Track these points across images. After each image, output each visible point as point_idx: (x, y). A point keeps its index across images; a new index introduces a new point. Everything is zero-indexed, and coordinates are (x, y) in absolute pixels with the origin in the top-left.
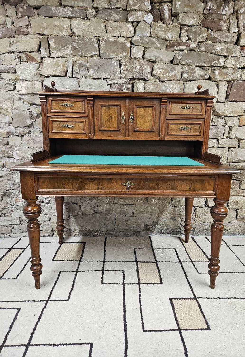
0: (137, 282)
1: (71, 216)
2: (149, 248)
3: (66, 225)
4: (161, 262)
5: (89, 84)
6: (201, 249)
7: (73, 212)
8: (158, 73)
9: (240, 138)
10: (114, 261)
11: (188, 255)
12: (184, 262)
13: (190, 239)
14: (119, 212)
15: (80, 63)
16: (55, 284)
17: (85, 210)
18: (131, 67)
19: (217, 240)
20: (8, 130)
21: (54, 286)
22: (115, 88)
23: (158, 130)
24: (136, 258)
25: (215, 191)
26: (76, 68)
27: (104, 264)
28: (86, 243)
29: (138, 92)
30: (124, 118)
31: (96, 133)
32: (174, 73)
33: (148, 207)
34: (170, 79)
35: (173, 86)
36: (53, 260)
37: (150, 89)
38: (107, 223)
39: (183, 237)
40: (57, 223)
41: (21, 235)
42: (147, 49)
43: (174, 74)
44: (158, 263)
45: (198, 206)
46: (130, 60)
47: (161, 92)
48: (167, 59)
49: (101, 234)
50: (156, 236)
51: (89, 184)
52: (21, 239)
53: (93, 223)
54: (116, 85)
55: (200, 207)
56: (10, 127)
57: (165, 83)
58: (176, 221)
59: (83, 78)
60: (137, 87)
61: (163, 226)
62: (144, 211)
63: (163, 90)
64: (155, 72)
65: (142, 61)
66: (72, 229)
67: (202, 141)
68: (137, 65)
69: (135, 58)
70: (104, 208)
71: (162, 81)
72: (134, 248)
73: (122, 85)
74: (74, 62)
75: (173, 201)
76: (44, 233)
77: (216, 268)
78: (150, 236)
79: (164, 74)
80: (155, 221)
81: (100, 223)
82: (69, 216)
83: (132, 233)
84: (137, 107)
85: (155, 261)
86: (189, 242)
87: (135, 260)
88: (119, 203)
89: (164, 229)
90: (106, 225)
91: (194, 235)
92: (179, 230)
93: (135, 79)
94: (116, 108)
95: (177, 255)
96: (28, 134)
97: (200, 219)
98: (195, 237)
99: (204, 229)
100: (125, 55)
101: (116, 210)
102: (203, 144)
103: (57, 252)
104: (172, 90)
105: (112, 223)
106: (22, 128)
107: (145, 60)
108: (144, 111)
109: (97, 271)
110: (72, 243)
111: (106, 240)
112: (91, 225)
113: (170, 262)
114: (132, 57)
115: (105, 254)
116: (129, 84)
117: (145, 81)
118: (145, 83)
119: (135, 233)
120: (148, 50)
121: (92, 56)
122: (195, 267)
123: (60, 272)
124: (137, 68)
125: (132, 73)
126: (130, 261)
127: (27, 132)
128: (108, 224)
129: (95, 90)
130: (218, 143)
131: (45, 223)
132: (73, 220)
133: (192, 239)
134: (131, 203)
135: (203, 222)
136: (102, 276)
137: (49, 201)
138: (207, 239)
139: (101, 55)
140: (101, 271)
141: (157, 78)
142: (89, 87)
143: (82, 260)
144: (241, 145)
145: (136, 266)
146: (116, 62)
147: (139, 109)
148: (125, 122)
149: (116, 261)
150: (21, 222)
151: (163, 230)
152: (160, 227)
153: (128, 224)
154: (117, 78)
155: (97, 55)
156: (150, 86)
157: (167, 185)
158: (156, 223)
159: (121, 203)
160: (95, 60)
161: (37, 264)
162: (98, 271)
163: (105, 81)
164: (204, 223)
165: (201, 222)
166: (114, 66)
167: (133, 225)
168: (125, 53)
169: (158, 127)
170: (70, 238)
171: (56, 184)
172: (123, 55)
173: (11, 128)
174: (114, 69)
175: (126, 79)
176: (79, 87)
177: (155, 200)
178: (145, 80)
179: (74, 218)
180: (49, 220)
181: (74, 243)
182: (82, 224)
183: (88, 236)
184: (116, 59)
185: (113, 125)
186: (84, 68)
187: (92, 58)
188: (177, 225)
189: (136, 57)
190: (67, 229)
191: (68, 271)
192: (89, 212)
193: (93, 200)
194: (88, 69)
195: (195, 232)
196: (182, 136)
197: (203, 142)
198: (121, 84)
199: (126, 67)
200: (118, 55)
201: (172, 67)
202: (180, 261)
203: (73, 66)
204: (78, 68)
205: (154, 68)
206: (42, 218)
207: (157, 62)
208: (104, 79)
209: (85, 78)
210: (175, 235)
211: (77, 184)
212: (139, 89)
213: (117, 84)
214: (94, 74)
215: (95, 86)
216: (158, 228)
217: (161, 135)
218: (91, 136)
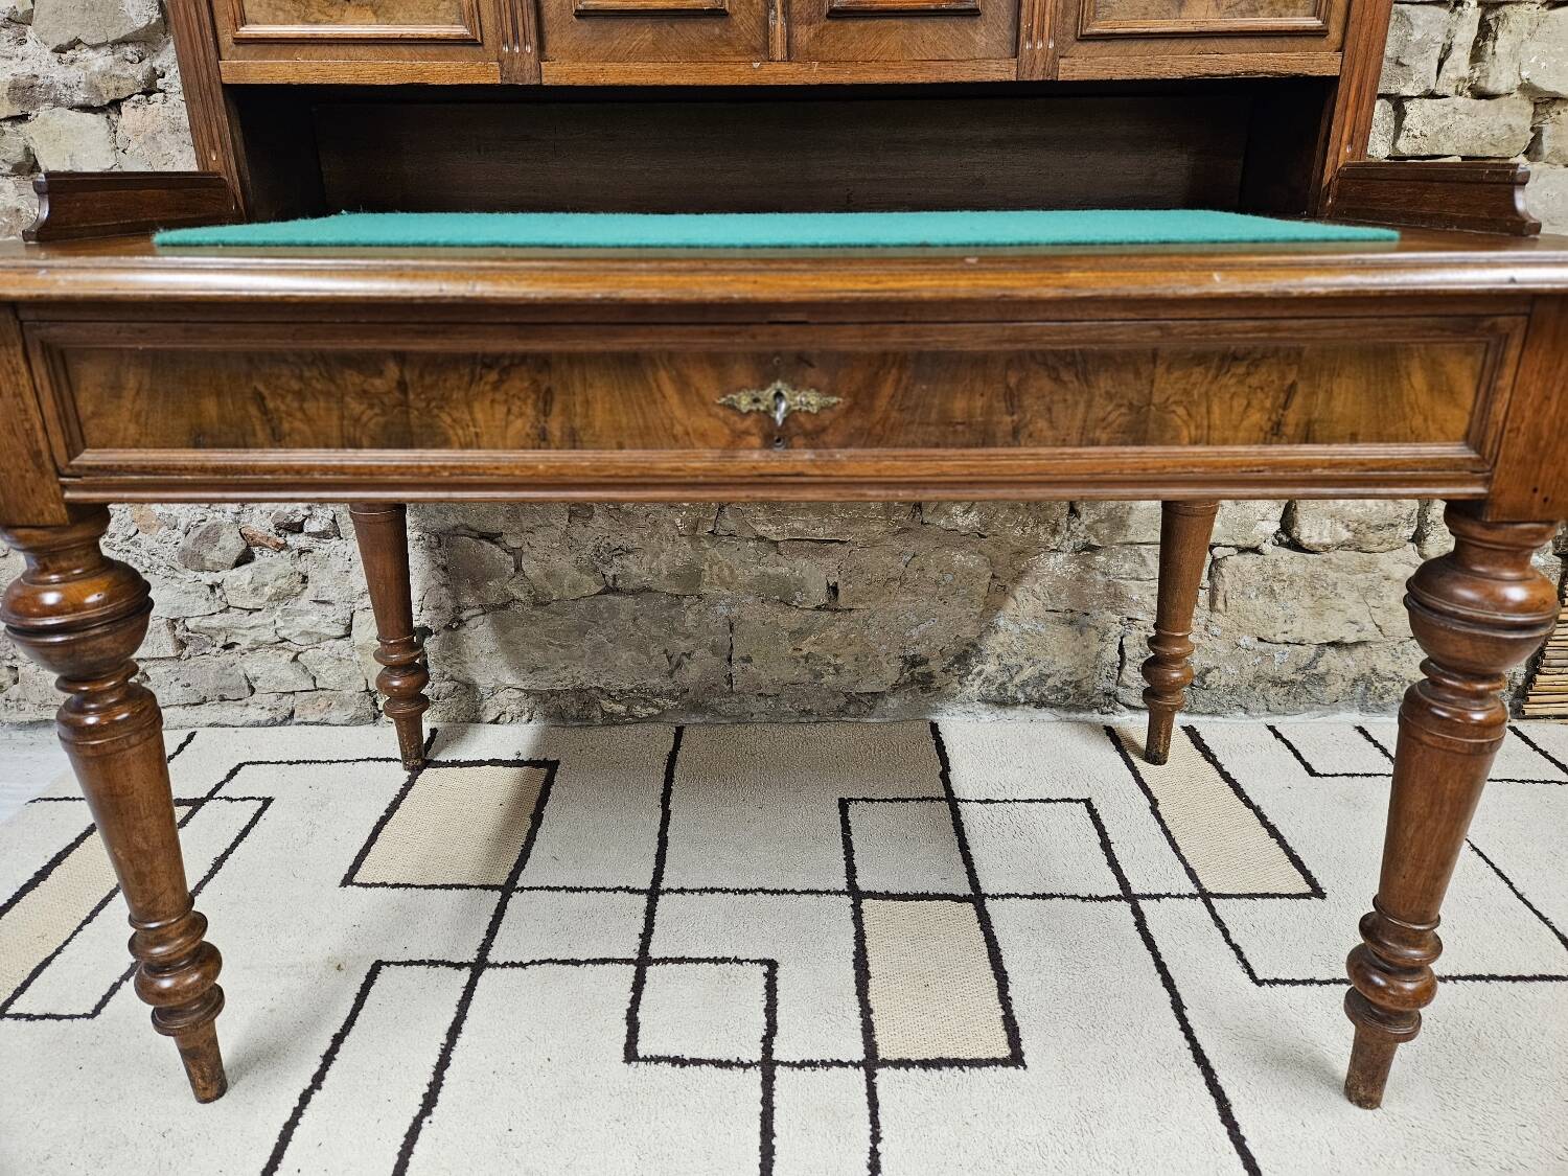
0: (860, 1056)
1: (469, 608)
2: (932, 799)
3: (445, 659)
4: (1008, 896)
6: (1248, 803)
7: (475, 586)
9: (1549, 84)
10: (713, 891)
11: (1176, 849)
12: (1150, 897)
13: (1179, 742)
14: (751, 586)
16: (328, 1058)
17: (549, 576)
19: (1447, 808)
20: (18, 70)
21: (318, 1080)
24: (851, 871)
25: (1478, 446)
27: (650, 913)
28: (557, 762)
31: (553, 41)
33: (928, 556)
36: (348, 881)
38: (683, 645)
39: (1135, 726)
40: (378, 656)
41: (191, 715)
44: (988, 903)
45: (1236, 547)
49: (651, 710)
50: (970, 718)
51: (469, 405)
52: (190, 737)
53: (597, 648)
55: (1242, 550)
56: (30, 47)
58: (1094, 632)
61: (1013, 661)
62: (902, 581)
66: (484, 681)
67: (1334, 80)
70: (663, 564)
72: (841, 800)
75: (1078, 516)
76: (323, 703)
77: (1409, 986)
78: (935, 718)
80: (968, 632)
81: (642, 648)
82: (459, 609)
83: (833, 703)
85: (968, 891)
86: (1169, 759)
87: (842, 884)
88: (748, 535)
89: (1017, 680)
90: (674, 660)
91: (1200, 713)
92: (1111, 685)
95: (1106, 845)
96: (148, 92)
97: (1244, 623)
98: (1202, 724)
99: (1258, 678)
101: (732, 572)
102: (1339, 106)
103: (383, 821)
105: (714, 649)
106: (103, 51)
109: (604, 961)
110: (481, 763)
111: (677, 746)
112: (585, 660)
113: (1063, 896)
115: (663, 842)
119: (849, 703)
122: (1225, 933)
123: (377, 967)
126: (817, 892)
127: (140, 78)
128: (688, 656)
130: (1399, 127)
131: (320, 653)
132: (480, 635)
133: (1187, 740)
134: (821, 533)
135: (1260, 640)
136: (636, 1001)
137: (334, 521)
138: (1278, 735)
140: (628, 961)
143: (520, 884)
144: (1553, 137)
145: (852, 930)
149: (727, 891)
150: (182, 644)
151: (1010, 687)
152: (994, 668)
153: (805, 652)
157: (1089, 405)
158: (974, 646)
159: (760, 529)
161: (180, 959)
162: (614, 961)
164: (1262, 646)
165: (1247, 640)
167: (836, 656)
170: (469, 737)
171: (210, 407)
173: (35, 59)
177: (967, 512)
179: (488, 618)
180: (341, 632)
181: (494, 762)
182: (537, 654)
183: (578, 718)
188: (1098, 655)
190: (450, 685)
191: (421, 963)
192: (574, 586)
193: (591, 517)
195: (1207, 694)
196: (1186, 45)
197: (1342, 86)
202: (1128, 895)
206: (298, 619)
210: (1081, 716)
211: (371, 406)
216: (980, 673)
217: (1030, 38)
218: (517, 65)
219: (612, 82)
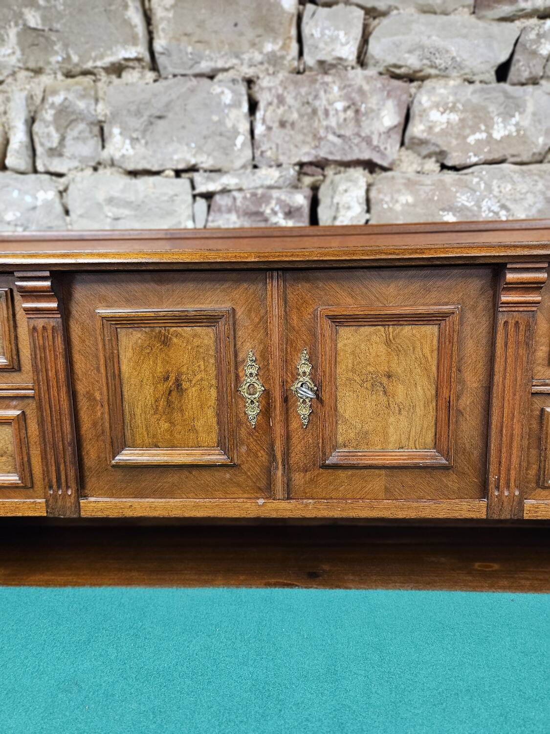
5: (110, 201)
8: (437, 130)
15: (61, 104)
18: (303, 110)
22: (229, 211)
23: (476, 454)
26: (46, 130)
29: (338, 223)
30: (259, 388)
31: (91, 482)
32: (517, 124)
34: (496, 156)
35: (509, 187)
37: (398, 207)
42: (377, 21)
43: (518, 131)
46: (299, 76)
47: (450, 218)
48: (479, 61)
54: (235, 199)
57: (473, 178)
59: (80, 174)
60: (335, 201)
63: (463, 208)
64: (421, 127)
65: (358, 75)
68: (331, 97)
69: (321, 63)
71: (455, 169)
73: (263, 196)
74: (38, 101)
79: (468, 131)
84: (338, 320)
93: (321, 165)
94: (206, 336)
100: (273, 53)
104: (503, 207)
107: (371, 72)
108: (382, 349)
114: (309, 59)
116: (296, 187)
117: (371, 172)
118: (371, 181)
120: (385, 21)
121: (117, 69)
124: (332, 113)
125: (309, 139)
129: (137, 225)
139: (161, 60)
141: (429, 156)
142: (111, 211)
146: (229, 88)
147: (347, 337)
148: (267, 412)
154: (238, 163)
155: (139, 60)
156: (399, 191)
160: (133, 84)
163: (184, 181)
166: (220, 107)
168: (274, 41)
169: (478, 441)
172: (261, 53)
174: (221, 122)
175: (279, 165)
176: (67, 212)
178: (370, 166)
184: (231, 74)
185: (193, 429)
186: (82, 126)
187: (119, 76)
189: (329, 59)
194: (102, 130)
198: (260, 192)
199: (280, 111)
200: (237, 57)
201: (507, 96)
203: (31, 121)
204: (52, 129)
205: (415, 110)
207: (428, 77)
208: (178, 173)
209: (90, 171)
212: (342, 212)
213: (240, 190)
214: (131, 152)
215: (137, 207)
217: (498, 488)
218: (60, 503)
219: (140, 515)
